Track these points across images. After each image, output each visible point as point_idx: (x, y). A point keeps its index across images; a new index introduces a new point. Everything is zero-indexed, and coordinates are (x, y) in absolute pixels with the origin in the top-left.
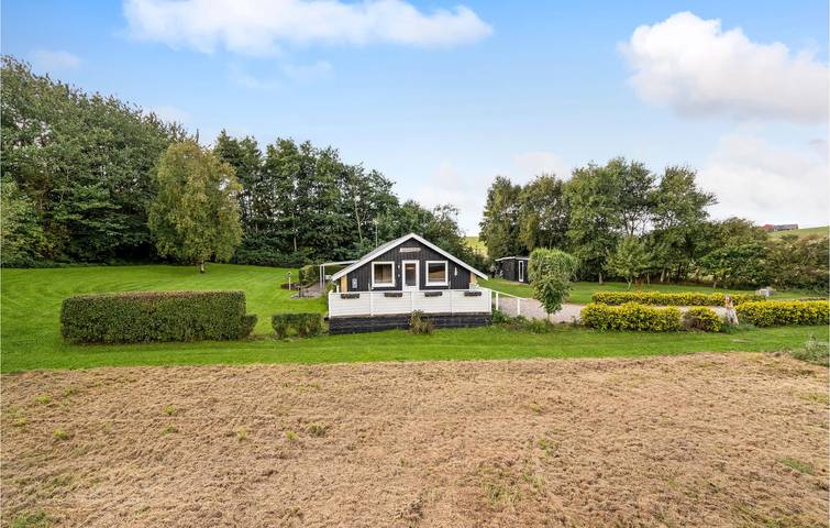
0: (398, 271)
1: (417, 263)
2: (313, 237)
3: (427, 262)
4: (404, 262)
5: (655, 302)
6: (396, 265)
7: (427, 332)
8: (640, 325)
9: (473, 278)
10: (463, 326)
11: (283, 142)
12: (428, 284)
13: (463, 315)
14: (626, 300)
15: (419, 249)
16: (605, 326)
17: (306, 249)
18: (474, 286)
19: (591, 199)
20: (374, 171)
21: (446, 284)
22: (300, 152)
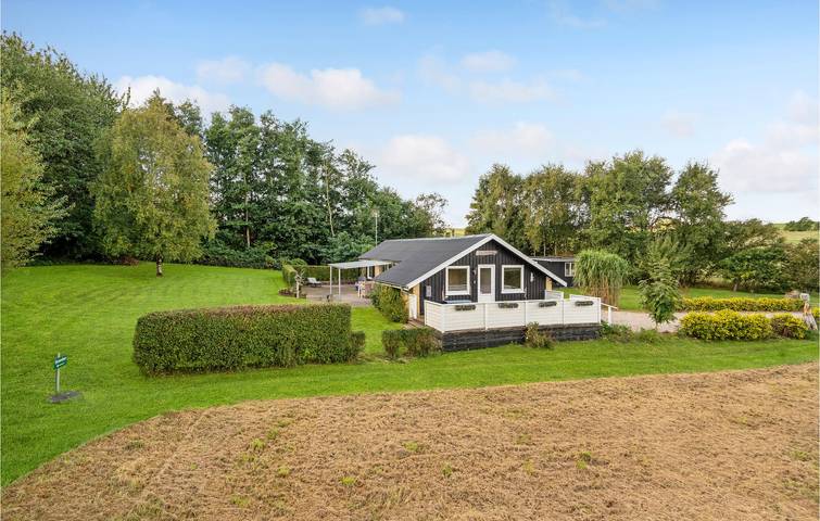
0: (473, 277)
1: (493, 267)
2: (275, 229)
3: (504, 267)
4: (480, 267)
5: (709, 308)
6: (472, 269)
7: (547, 346)
8: (738, 334)
9: (549, 284)
10: (575, 339)
11: (237, 110)
12: (504, 291)
13: (575, 327)
14: (719, 307)
15: (495, 252)
16: (709, 336)
17: (266, 244)
18: (550, 294)
19: (618, 195)
20: (348, 151)
21: (521, 290)
22: (258, 124)
